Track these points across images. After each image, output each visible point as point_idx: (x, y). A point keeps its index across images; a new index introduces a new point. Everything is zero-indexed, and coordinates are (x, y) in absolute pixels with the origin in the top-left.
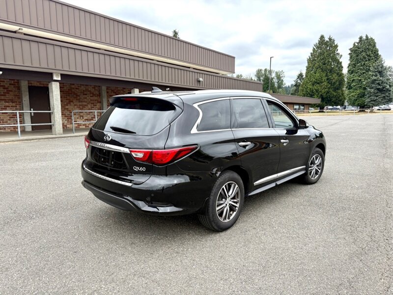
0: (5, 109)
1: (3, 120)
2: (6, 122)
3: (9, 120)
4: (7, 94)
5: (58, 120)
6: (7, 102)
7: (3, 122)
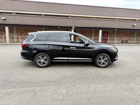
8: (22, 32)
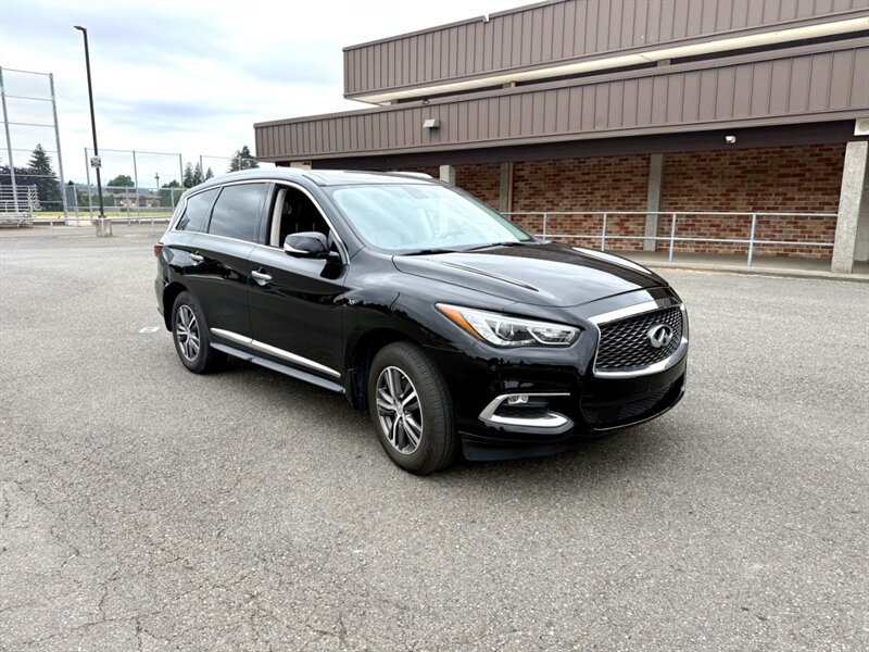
0: (821, 209)
1: (810, 232)
2: (816, 237)
3: (824, 233)
4: (832, 178)
5: (845, 237)
6: (827, 194)
7: (809, 237)
8: (536, 192)
